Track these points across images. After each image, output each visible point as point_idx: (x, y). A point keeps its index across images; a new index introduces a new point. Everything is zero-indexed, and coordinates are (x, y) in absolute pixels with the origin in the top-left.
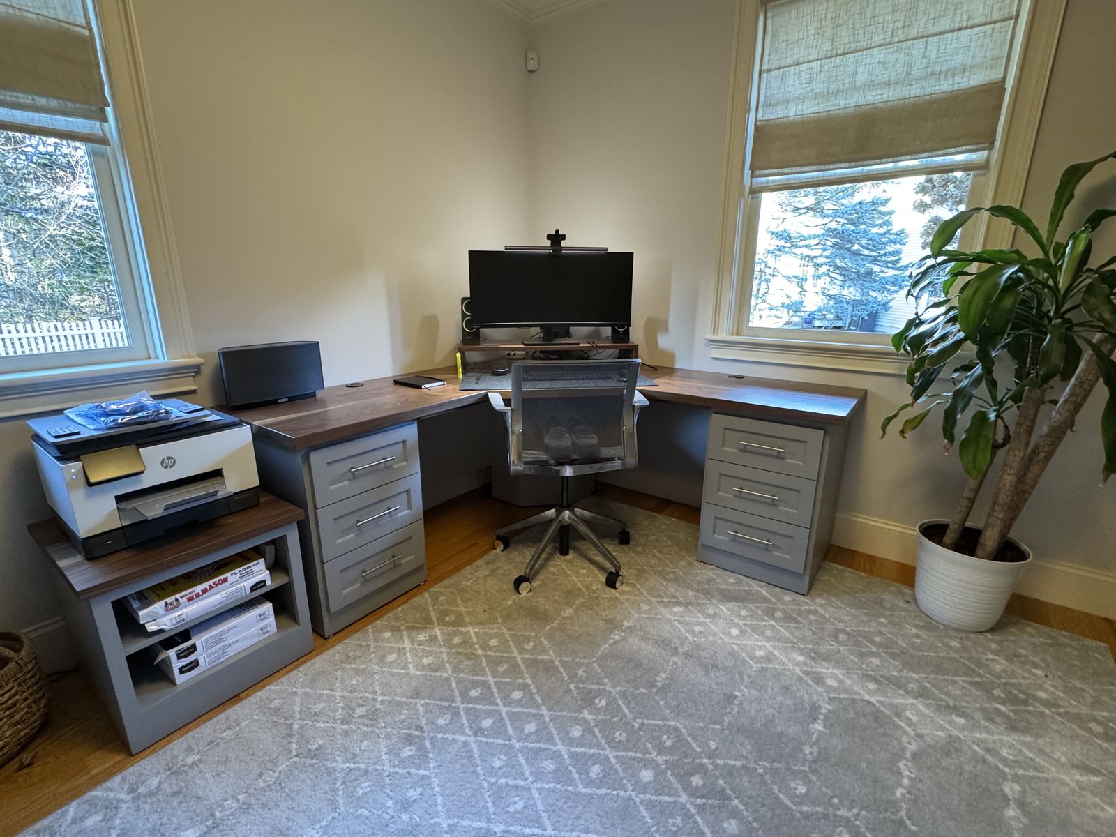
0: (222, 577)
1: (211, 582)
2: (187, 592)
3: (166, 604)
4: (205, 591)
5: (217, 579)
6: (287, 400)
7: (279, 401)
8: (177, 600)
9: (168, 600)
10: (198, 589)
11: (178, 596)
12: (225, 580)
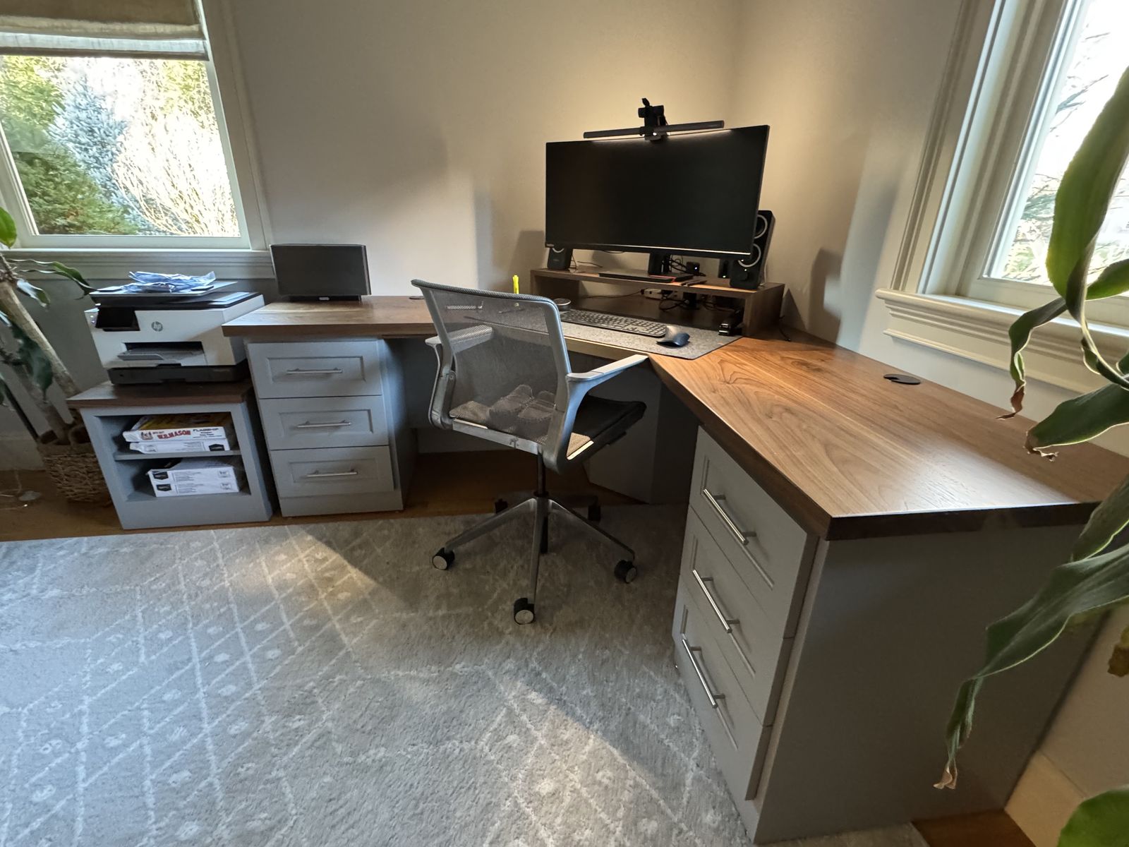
0: (186, 429)
1: (177, 430)
2: (158, 431)
3: (142, 434)
4: (171, 435)
5: (182, 430)
6: (327, 299)
7: (321, 299)
8: (150, 434)
9: (145, 432)
10: (167, 432)
11: (152, 431)
12: (188, 433)
